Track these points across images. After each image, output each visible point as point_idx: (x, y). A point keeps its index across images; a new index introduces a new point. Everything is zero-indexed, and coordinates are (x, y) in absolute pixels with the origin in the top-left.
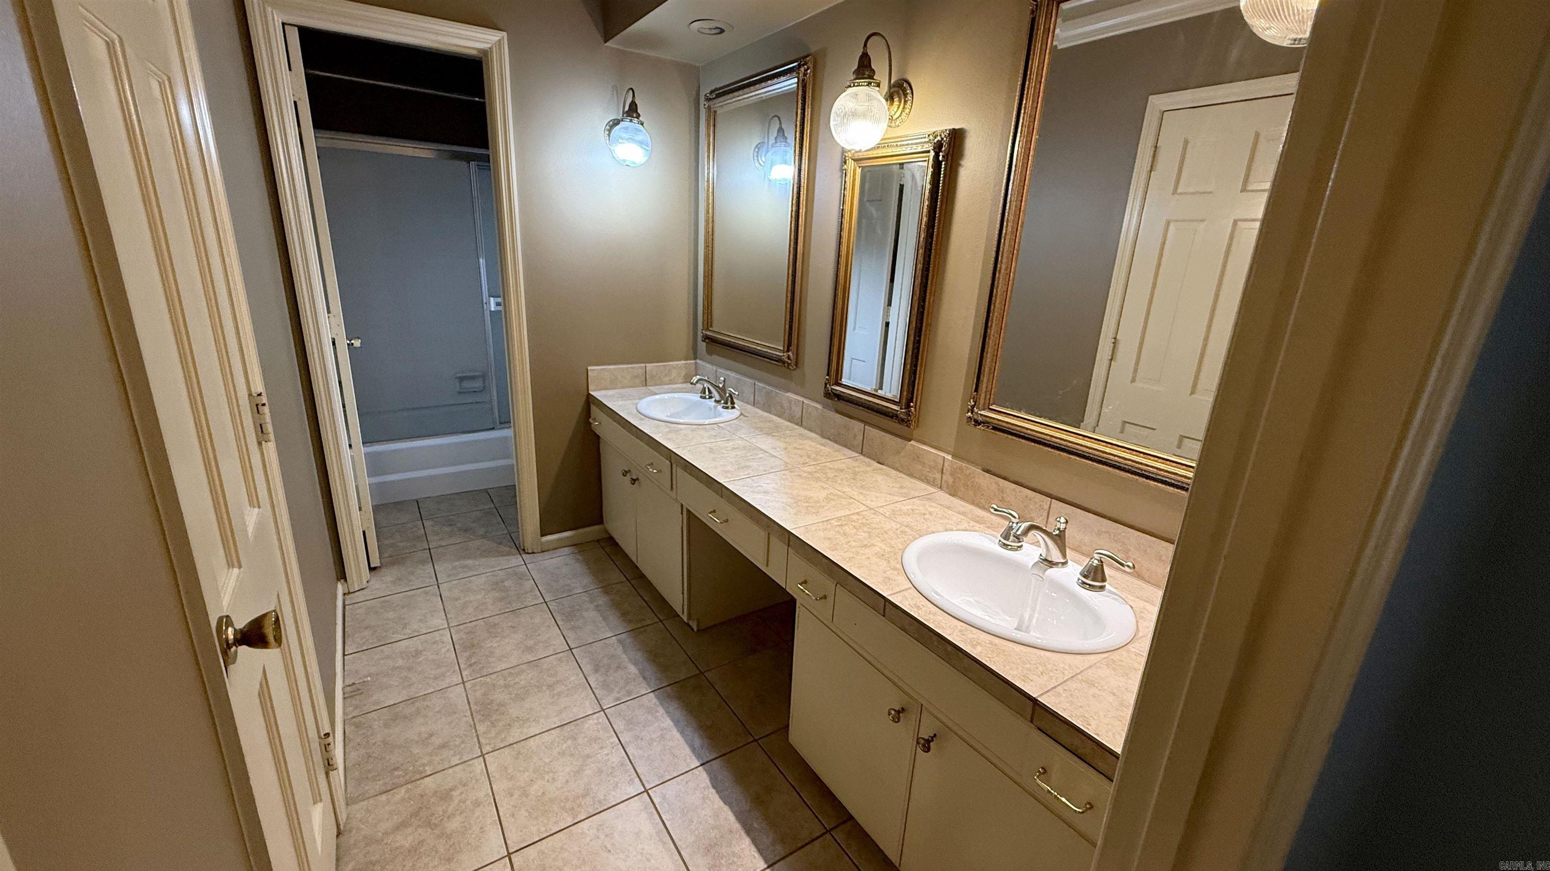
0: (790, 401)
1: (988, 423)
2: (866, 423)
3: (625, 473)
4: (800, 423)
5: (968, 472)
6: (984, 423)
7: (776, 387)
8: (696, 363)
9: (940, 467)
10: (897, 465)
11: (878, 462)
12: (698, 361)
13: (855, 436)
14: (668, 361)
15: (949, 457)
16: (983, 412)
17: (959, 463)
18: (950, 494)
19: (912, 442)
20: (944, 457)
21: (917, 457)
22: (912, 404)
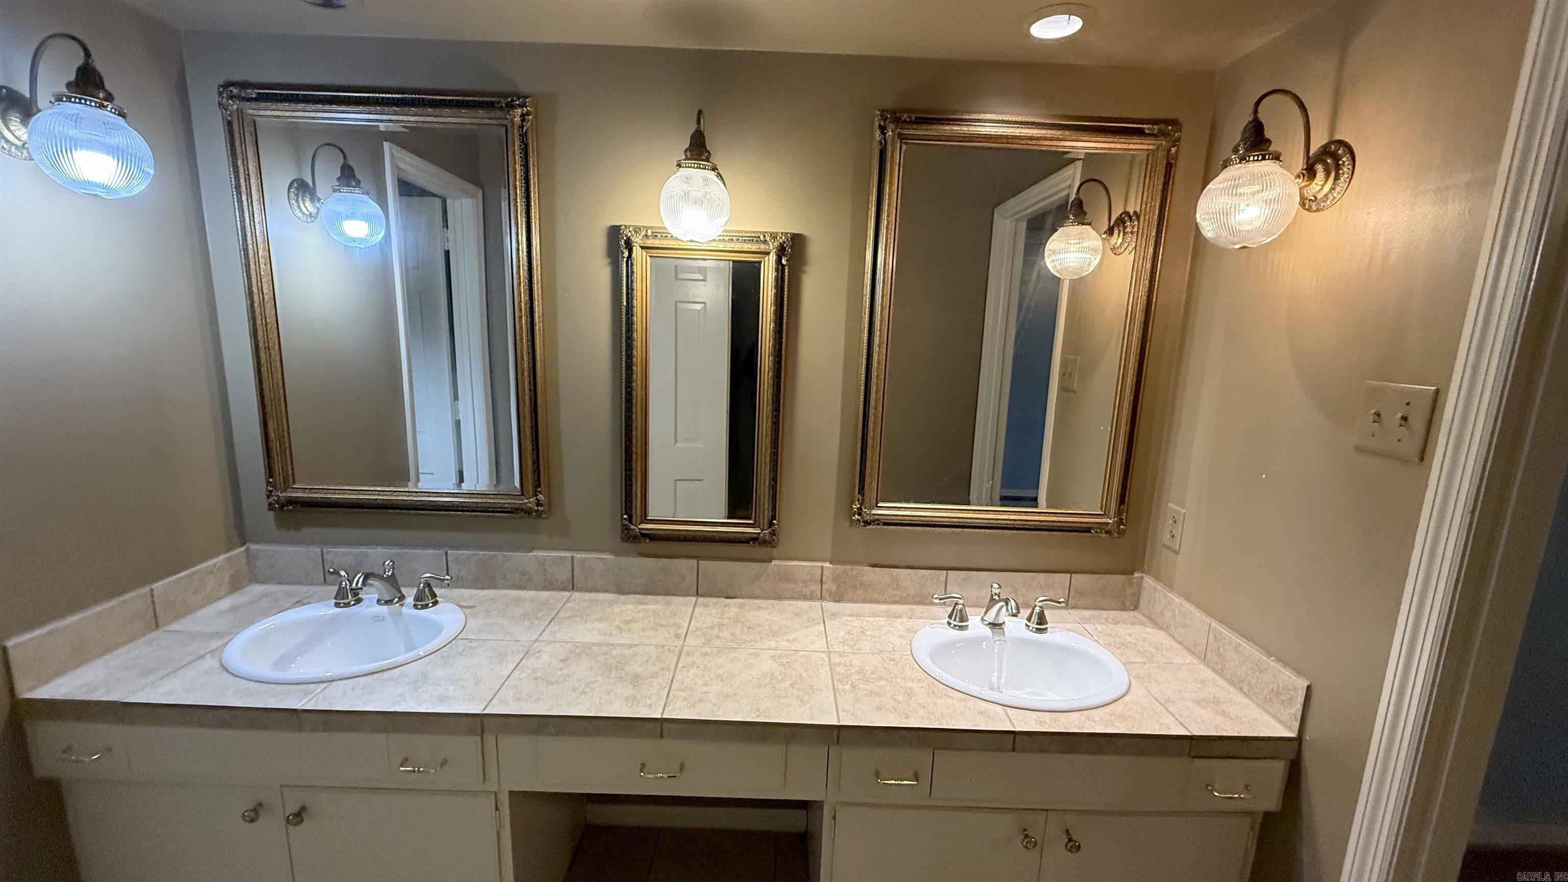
0: (542, 563)
1: (878, 520)
2: (698, 558)
3: (253, 815)
4: (572, 586)
5: (854, 573)
6: (874, 522)
7: (499, 548)
8: (247, 550)
9: (819, 578)
10: (757, 592)
11: (727, 598)
12: (253, 547)
13: (683, 578)
14: (195, 565)
15: (827, 565)
16: (874, 512)
17: (841, 568)
18: (835, 601)
19: (774, 562)
20: (822, 567)
21: (786, 577)
22: (775, 522)
